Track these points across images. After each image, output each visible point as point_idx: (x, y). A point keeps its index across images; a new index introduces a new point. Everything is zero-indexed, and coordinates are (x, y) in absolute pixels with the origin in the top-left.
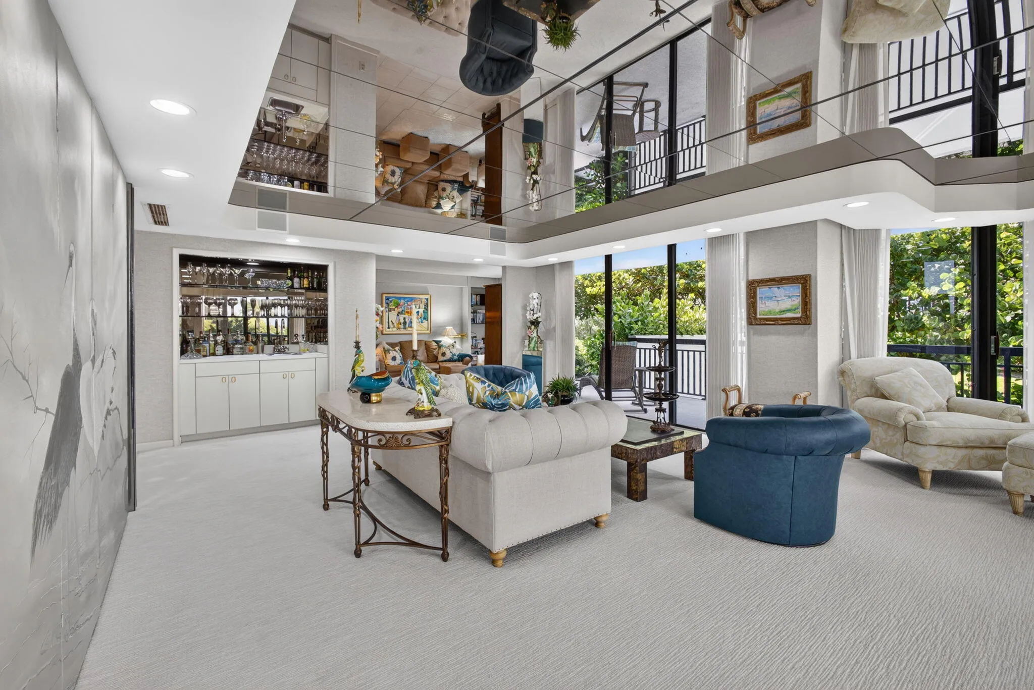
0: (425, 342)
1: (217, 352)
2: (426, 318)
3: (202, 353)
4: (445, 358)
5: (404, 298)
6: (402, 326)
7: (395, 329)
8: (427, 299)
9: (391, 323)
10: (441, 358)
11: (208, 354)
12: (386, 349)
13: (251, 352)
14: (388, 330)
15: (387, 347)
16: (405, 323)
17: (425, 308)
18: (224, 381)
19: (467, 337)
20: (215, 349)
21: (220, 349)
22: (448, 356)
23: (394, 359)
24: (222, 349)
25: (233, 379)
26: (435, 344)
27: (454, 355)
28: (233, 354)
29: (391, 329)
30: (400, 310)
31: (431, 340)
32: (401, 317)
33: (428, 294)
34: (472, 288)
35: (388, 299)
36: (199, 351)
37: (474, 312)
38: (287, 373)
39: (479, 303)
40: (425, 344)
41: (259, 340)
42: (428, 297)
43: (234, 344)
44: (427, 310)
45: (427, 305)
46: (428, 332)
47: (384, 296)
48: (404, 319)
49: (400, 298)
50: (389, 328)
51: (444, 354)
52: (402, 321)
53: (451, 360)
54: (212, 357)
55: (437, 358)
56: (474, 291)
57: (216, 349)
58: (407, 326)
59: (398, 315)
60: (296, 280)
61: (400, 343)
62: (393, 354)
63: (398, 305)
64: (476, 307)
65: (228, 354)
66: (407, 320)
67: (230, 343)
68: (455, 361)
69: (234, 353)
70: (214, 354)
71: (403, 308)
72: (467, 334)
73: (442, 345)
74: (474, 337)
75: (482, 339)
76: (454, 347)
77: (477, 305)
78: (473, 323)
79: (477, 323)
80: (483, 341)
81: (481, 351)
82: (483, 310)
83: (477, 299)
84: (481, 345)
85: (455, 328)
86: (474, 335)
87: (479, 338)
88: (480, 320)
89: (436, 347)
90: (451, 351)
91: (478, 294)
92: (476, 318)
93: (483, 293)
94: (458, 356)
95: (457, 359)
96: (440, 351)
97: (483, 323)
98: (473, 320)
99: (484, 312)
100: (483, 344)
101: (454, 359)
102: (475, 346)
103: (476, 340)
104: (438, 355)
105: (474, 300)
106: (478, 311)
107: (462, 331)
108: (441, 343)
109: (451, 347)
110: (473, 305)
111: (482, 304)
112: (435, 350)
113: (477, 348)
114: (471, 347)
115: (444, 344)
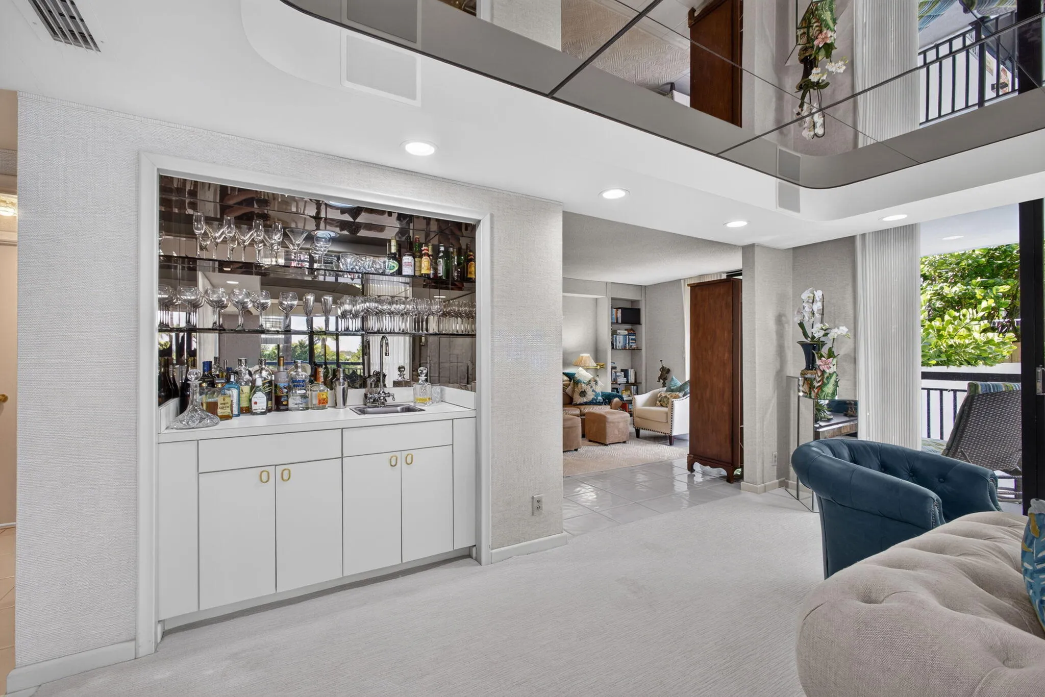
1: (254, 407)
3: (220, 411)
4: (585, 400)
10: (578, 399)
11: (235, 411)
13: (322, 404)
18: (264, 478)
19: (606, 369)
20: (250, 400)
21: (261, 401)
22: (590, 396)
24: (265, 399)
25: (286, 473)
26: (565, 378)
27: (597, 395)
28: (287, 410)
34: (612, 299)
36: (212, 408)
37: (614, 333)
38: (398, 454)
39: (620, 321)
41: (338, 379)
43: (289, 388)
51: (583, 394)
53: (593, 403)
54: (244, 418)
56: (615, 303)
57: (253, 400)
60: (407, 259)
64: (616, 326)
65: (278, 410)
67: (282, 385)
68: (600, 404)
69: (291, 405)
70: (247, 410)
72: (606, 364)
73: (579, 380)
74: (613, 368)
75: (622, 370)
76: (596, 382)
77: (617, 322)
78: (613, 348)
79: (616, 349)
80: (623, 373)
81: (621, 388)
82: (626, 330)
83: (617, 315)
84: (622, 380)
85: (591, 355)
86: (614, 365)
87: (619, 369)
88: (620, 343)
89: (568, 382)
90: (591, 387)
91: (619, 308)
92: (616, 342)
93: (628, 306)
94: (602, 396)
95: (602, 401)
96: (576, 389)
97: (624, 348)
98: (612, 344)
99: (626, 332)
100: (625, 377)
101: (598, 401)
102: (614, 381)
103: (615, 372)
104: (573, 394)
105: (614, 316)
106: (618, 331)
107: (596, 360)
108: (576, 376)
109: (593, 383)
110: (612, 323)
111: (624, 322)
112: (568, 387)
113: (616, 383)
114: (611, 382)
115: (582, 379)
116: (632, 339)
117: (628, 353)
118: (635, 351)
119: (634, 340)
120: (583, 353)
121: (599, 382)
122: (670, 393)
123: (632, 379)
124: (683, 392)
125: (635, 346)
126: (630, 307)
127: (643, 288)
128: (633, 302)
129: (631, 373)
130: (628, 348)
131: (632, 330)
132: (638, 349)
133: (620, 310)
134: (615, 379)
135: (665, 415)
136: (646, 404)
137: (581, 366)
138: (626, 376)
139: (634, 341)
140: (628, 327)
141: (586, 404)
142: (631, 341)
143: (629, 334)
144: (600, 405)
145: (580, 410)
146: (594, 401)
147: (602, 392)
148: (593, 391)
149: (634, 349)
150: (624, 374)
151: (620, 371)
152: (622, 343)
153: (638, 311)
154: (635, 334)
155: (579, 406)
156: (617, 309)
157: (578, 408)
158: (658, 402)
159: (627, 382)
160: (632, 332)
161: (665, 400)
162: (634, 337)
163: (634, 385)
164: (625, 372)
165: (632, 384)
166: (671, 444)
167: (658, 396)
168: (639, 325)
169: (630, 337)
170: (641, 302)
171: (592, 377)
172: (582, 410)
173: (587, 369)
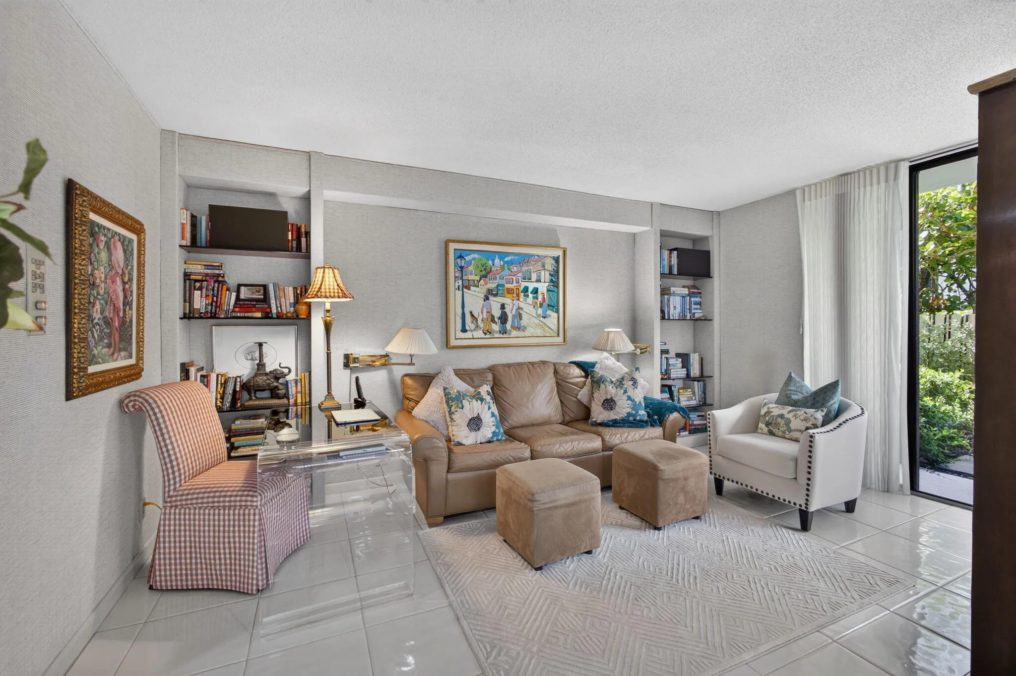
0: (554, 364)
2: (554, 307)
4: (612, 417)
5: (502, 255)
6: (496, 327)
7: (479, 334)
8: (557, 260)
9: (468, 318)
10: (599, 414)
12: (453, 393)
14: (463, 335)
15: (459, 386)
16: (504, 318)
17: (552, 281)
19: (651, 353)
22: (623, 409)
23: (475, 423)
26: (577, 371)
27: (635, 406)
29: (468, 335)
30: (492, 285)
31: (567, 360)
32: (495, 304)
33: (556, 246)
34: (663, 233)
35: (461, 257)
37: (665, 292)
39: (675, 271)
40: (556, 372)
42: (559, 253)
44: (557, 286)
45: (557, 272)
46: (560, 339)
47: (452, 246)
48: (503, 307)
49: (491, 255)
50: (464, 330)
51: (609, 404)
52: (497, 313)
53: (629, 421)
55: (587, 411)
58: (508, 326)
59: (486, 298)
61: (492, 369)
62: (472, 408)
63: (486, 274)
64: (668, 281)
66: (507, 310)
68: (641, 425)
71: (498, 281)
72: (651, 346)
73: (602, 377)
74: (664, 352)
75: (678, 355)
76: (635, 382)
77: (671, 273)
78: (663, 318)
79: (669, 319)
80: (680, 360)
81: (677, 385)
82: (684, 287)
83: (670, 261)
84: (678, 371)
85: (623, 330)
86: (665, 347)
87: (672, 354)
88: (675, 311)
89: (583, 379)
90: (625, 392)
91: (676, 249)
92: (669, 307)
93: (688, 245)
94: (646, 407)
95: (645, 418)
96: (595, 395)
97: (683, 318)
98: (662, 312)
99: (686, 291)
100: (683, 367)
101: (638, 418)
102: (666, 374)
103: (667, 359)
104: (590, 401)
105: (666, 263)
106: (672, 289)
107: (634, 339)
108: (596, 369)
109: (628, 384)
110: (663, 275)
111: (683, 272)
112: (582, 388)
113: (669, 378)
114: (660, 377)
115: (608, 376)
116: (696, 304)
117: (687, 326)
118: (700, 323)
119: (700, 304)
120: (607, 327)
121: (641, 381)
122: (791, 408)
123: (695, 371)
124: (825, 410)
125: (701, 315)
126: (692, 248)
127: (714, 216)
128: (696, 240)
129: (695, 359)
130: (688, 318)
131: (694, 287)
132: (707, 319)
133: (675, 252)
134: (666, 370)
135: (792, 464)
136: (735, 430)
137: (606, 350)
138: (686, 364)
139: (698, 307)
140: (689, 282)
141: (615, 424)
142: (693, 306)
143: (691, 295)
144: (642, 427)
145: (603, 440)
146: (631, 418)
147: (645, 398)
148: (629, 398)
149: (699, 319)
150: (682, 362)
151: (674, 356)
152: (678, 310)
153: (707, 255)
154: (700, 293)
155: (600, 429)
156: (671, 251)
157: (599, 435)
158: (761, 425)
159: (688, 375)
160: (695, 291)
161: (782, 422)
162: (698, 299)
163: (698, 381)
164: (684, 358)
165: (694, 379)
166: (805, 526)
167: (763, 412)
168: (708, 280)
169: (693, 299)
170: (710, 239)
171: (626, 370)
172: (607, 438)
173: (618, 357)
